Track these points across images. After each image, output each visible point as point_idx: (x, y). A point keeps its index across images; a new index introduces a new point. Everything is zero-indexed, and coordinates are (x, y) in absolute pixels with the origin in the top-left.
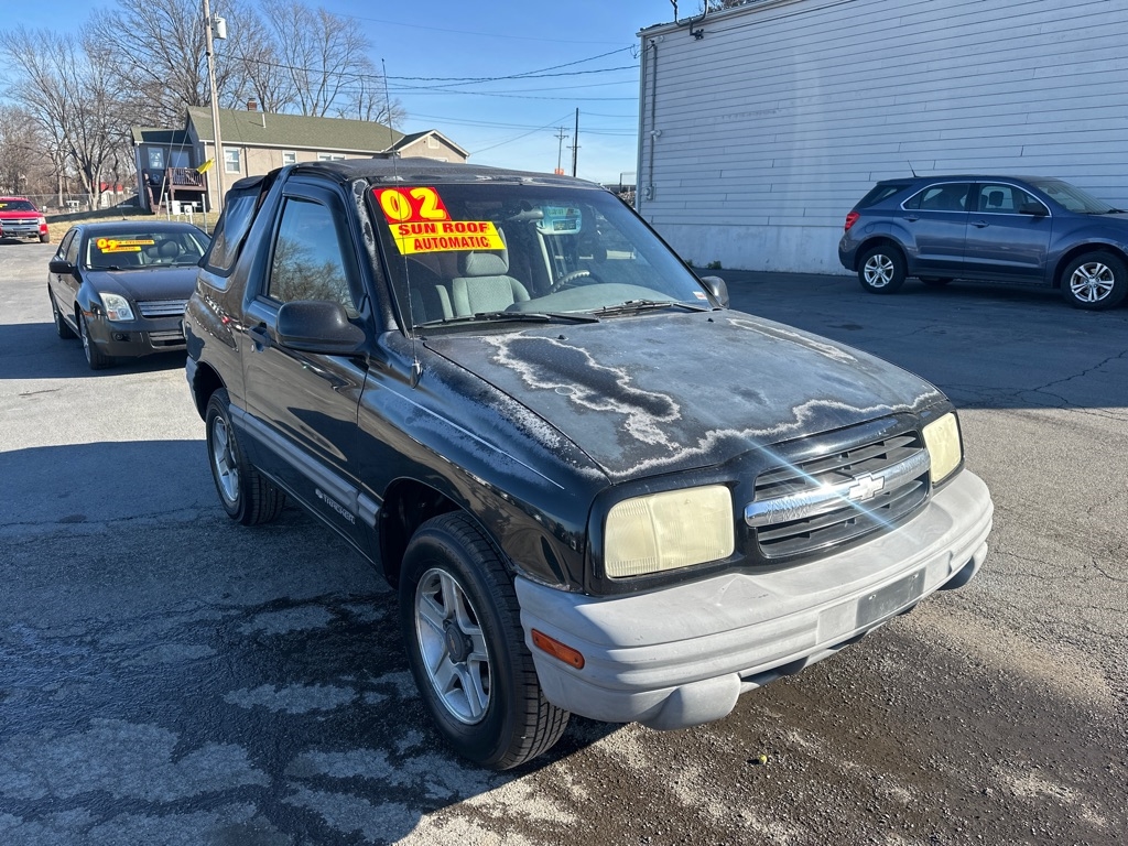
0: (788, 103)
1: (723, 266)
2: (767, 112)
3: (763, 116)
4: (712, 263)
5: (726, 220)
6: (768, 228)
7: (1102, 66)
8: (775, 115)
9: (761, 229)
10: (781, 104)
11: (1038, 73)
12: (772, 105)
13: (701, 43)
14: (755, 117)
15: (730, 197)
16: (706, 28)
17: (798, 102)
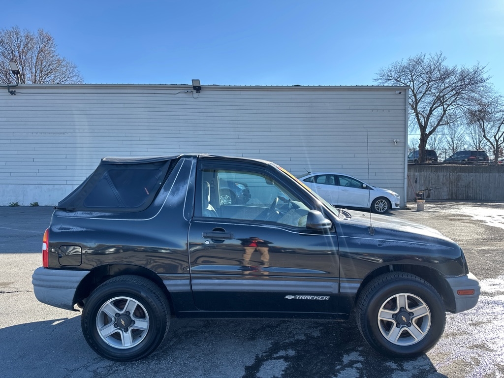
0: (72, 131)
1: (40, 205)
2: (61, 133)
3: (57, 135)
4: (33, 203)
5: (39, 182)
6: (66, 186)
7: (201, 133)
8: (64, 135)
9: (62, 186)
10: (68, 131)
11: (181, 132)
12: (62, 131)
13: (13, 97)
14: (53, 135)
15: (40, 171)
16: (17, 91)
17: (77, 131)
